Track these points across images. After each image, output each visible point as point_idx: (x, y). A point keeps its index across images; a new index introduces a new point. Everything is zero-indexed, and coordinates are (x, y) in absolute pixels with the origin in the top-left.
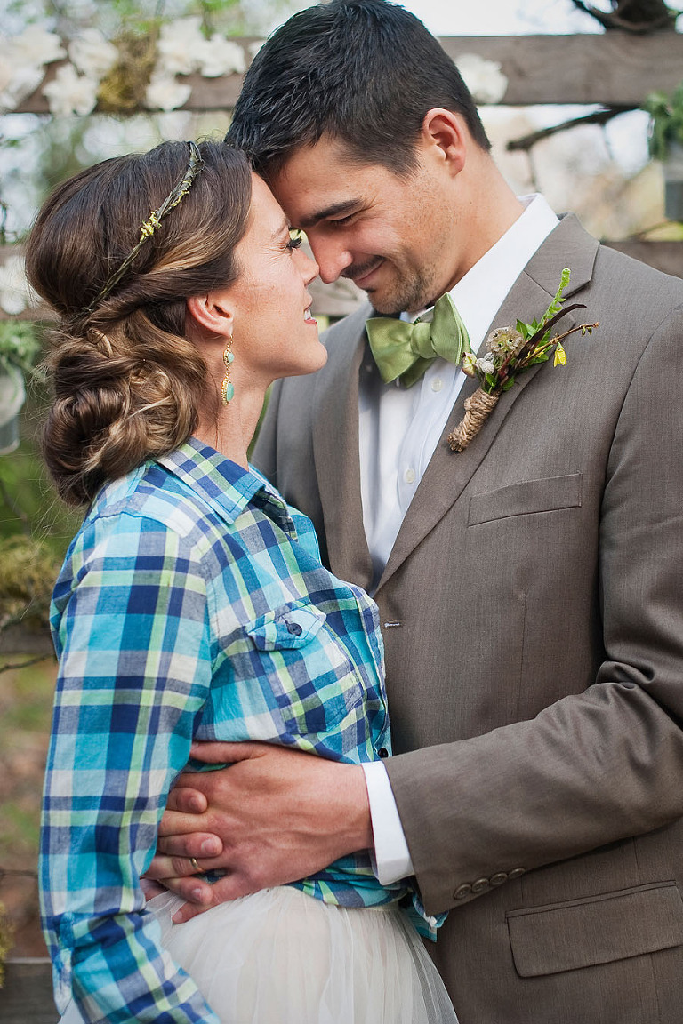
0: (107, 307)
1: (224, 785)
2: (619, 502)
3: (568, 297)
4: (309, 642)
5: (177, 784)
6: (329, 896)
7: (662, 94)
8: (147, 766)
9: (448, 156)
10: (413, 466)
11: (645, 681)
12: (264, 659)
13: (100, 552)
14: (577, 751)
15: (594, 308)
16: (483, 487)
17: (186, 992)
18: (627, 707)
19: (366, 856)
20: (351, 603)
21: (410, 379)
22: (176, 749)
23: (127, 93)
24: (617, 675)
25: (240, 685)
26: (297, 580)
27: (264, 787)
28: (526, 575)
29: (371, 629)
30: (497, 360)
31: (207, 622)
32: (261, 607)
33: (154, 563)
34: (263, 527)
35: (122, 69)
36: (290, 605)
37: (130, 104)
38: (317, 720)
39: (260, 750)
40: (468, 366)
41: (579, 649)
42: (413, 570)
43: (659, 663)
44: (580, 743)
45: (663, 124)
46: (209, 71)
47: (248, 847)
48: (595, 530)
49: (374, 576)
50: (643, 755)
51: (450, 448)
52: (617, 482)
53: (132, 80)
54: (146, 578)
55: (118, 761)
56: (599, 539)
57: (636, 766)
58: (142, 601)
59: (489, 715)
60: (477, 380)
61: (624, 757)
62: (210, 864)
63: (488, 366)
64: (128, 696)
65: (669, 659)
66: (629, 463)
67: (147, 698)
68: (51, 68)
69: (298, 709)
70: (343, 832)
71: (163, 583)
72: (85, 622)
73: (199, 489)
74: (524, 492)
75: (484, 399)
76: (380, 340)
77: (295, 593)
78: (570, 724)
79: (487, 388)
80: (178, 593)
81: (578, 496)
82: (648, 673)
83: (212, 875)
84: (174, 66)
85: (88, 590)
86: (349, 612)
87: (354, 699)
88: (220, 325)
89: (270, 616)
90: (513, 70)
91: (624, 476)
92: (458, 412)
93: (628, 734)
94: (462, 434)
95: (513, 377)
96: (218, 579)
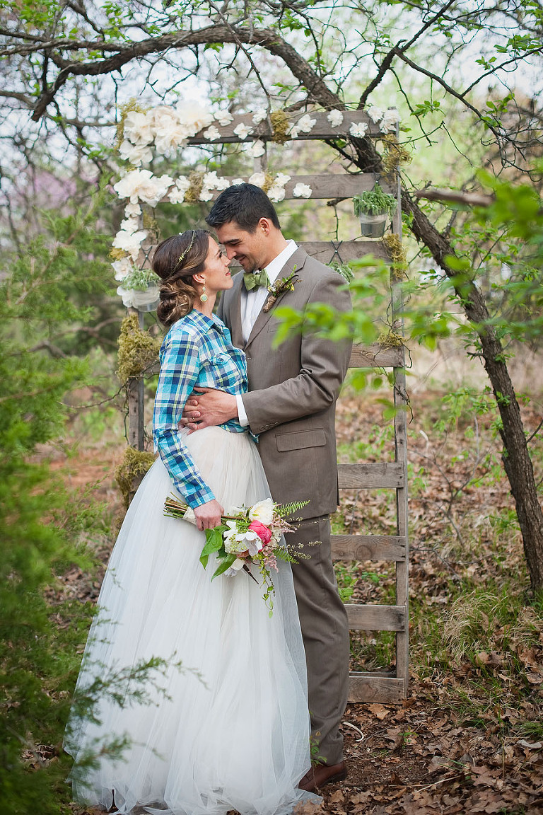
0: (171, 279)
1: (202, 398)
3: (296, 272)
4: (226, 363)
5: (189, 398)
6: (228, 429)
8: (181, 393)
9: (265, 231)
10: (255, 315)
11: (311, 374)
12: (213, 367)
13: (172, 339)
14: (292, 392)
16: (271, 322)
17: (186, 452)
18: (305, 381)
20: (239, 354)
21: (255, 290)
22: (189, 390)
23: (193, 197)
24: (304, 372)
25: (207, 373)
26: (224, 347)
27: (212, 399)
29: (244, 360)
31: (198, 357)
32: (212, 355)
33: (186, 342)
34: (215, 334)
35: (192, 188)
36: (221, 353)
37: (194, 200)
39: (211, 390)
40: (270, 288)
43: (314, 369)
44: (292, 390)
46: (219, 188)
47: (207, 415)
48: (300, 334)
50: (308, 393)
51: (264, 311)
53: (195, 192)
54: (182, 346)
55: (173, 391)
57: (306, 396)
58: (182, 352)
60: (271, 294)
61: (304, 393)
62: (197, 419)
63: (274, 290)
64: (177, 375)
65: (316, 368)
67: (182, 376)
68: (170, 188)
69: (221, 380)
70: (230, 412)
71: (187, 347)
72: (168, 356)
73: (198, 324)
75: (273, 298)
77: (223, 351)
78: (290, 385)
80: (191, 350)
82: (311, 371)
83: (198, 422)
84: (208, 187)
85: (169, 348)
86: (238, 356)
87: (239, 378)
88: (202, 281)
89: (215, 356)
92: (266, 302)
93: (304, 388)
95: (281, 293)
96: (202, 347)
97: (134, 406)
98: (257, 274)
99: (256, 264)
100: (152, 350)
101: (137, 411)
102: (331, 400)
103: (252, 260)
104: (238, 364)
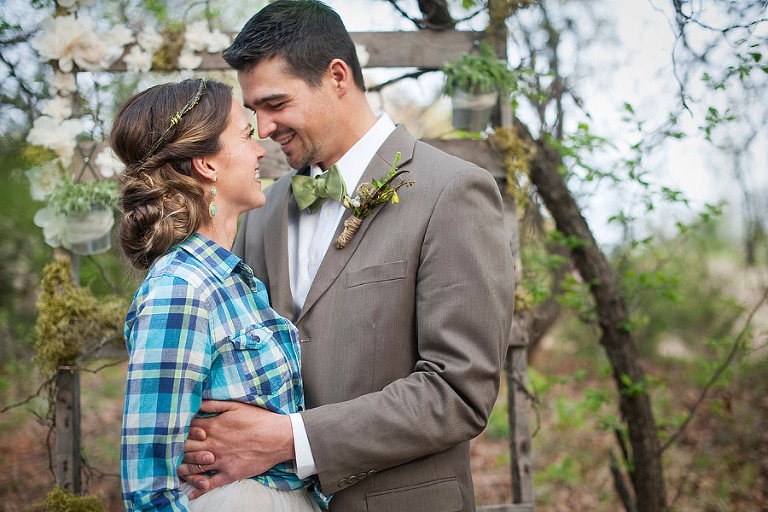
0: (151, 161)
1: (215, 425)
2: (426, 276)
3: (399, 167)
4: (263, 346)
6: (272, 484)
7: (450, 62)
8: (178, 412)
9: (339, 86)
10: (316, 256)
11: (441, 371)
12: (239, 354)
13: (151, 296)
14: (404, 408)
15: (413, 174)
16: (354, 267)
18: (431, 385)
19: (292, 463)
20: (284, 328)
21: (315, 208)
22: (194, 403)
23: (168, 61)
24: (426, 368)
25: (226, 369)
26: (256, 313)
28: (376, 315)
29: (294, 342)
30: (361, 200)
31: (209, 334)
32: (238, 327)
33: (182, 301)
34: (239, 286)
35: (165, 48)
36: (253, 326)
37: (169, 67)
38: (266, 388)
40: (346, 203)
41: (405, 354)
42: (316, 311)
43: (448, 361)
44: (406, 404)
45: (452, 78)
46: (212, 49)
47: (228, 458)
48: (413, 290)
49: (295, 314)
50: (439, 410)
51: (337, 247)
52: (425, 265)
53: (170, 54)
54: (176, 310)
55: (163, 408)
56: (416, 296)
57: (436, 416)
58: (174, 322)
59: (357, 389)
60: (351, 211)
61: (429, 411)
62: (208, 468)
63: (357, 203)
64: (168, 373)
65: (453, 359)
66: (432, 255)
67: (178, 374)
68: (127, 48)
69: (257, 381)
70: (279, 451)
71: (185, 312)
72: (144, 333)
73: (206, 263)
74: (375, 270)
76: (298, 188)
77: (256, 320)
78: (400, 393)
79: (356, 215)
80: (194, 318)
81: (405, 273)
82: (442, 367)
83: (209, 473)
84: (193, 47)
85: (144, 317)
86: (283, 332)
87: (286, 378)
88: (210, 174)
89: (243, 331)
90: (372, 50)
91: (429, 262)
92: (341, 228)
93: (431, 399)
94: (342, 239)
95: (372, 208)
96: (215, 311)
97: (64, 416)
98: (318, 177)
99: (315, 151)
100: (96, 320)
101: (70, 424)
102: (482, 424)
103: (307, 141)
104: (284, 348)
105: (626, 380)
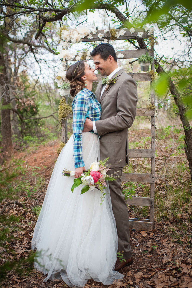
4: (97, 109)
8: (83, 119)
9: (110, 61)
13: (77, 98)
26: (96, 103)
32: (92, 105)
34: (92, 98)
35: (83, 56)
36: (95, 105)
37: (84, 59)
48: (116, 100)
51: (105, 91)
54: (82, 100)
58: (82, 103)
60: (108, 84)
64: (81, 112)
67: (83, 112)
68: (76, 56)
69: (94, 115)
72: (76, 105)
74: (110, 96)
75: (108, 86)
84: (89, 55)
85: (77, 101)
88: (85, 79)
95: (111, 84)
99: (105, 73)
100: (69, 110)
103: (104, 71)
105: (185, 127)
